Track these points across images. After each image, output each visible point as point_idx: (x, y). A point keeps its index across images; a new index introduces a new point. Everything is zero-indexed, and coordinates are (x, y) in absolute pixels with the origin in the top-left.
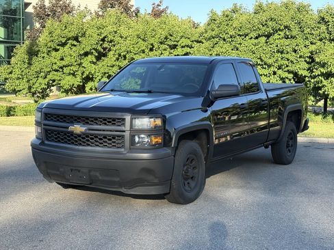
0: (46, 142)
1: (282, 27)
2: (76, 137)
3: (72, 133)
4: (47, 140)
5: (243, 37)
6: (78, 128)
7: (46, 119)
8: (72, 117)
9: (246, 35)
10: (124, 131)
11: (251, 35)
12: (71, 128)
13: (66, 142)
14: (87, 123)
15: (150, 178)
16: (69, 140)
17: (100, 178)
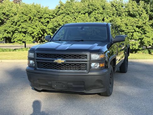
0: (38, 68)
1: (96, 9)
2: (58, 66)
3: (56, 63)
4: (38, 67)
5: (78, 13)
6: (60, 61)
7: (38, 56)
8: (55, 55)
9: (80, 12)
10: (87, 61)
11: (82, 12)
12: (56, 61)
13: (51, 68)
14: (65, 58)
15: (100, 84)
16: (54, 67)
17: (73, 86)
